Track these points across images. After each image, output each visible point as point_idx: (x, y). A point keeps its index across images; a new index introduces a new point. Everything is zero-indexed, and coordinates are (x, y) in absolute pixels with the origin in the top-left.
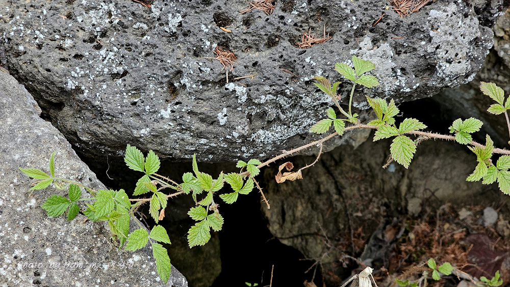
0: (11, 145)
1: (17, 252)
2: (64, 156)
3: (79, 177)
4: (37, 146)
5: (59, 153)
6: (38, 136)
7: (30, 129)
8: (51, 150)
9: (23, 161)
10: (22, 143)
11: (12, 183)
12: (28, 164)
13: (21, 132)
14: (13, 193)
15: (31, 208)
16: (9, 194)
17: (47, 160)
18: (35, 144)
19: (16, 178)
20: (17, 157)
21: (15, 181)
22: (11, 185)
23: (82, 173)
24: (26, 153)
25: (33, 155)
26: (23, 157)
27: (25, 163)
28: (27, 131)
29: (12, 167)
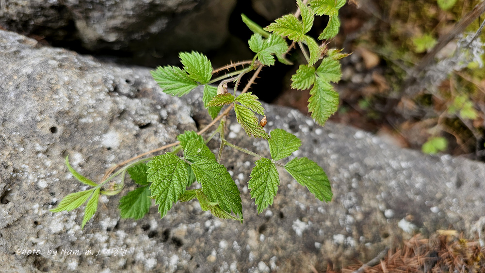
0: (8, 107)
1: (106, 223)
2: (75, 78)
3: (112, 89)
4: (36, 89)
5: (66, 79)
6: (29, 76)
7: (17, 72)
8: (53, 82)
9: (30, 118)
10: (17, 96)
11: (38, 153)
12: (39, 118)
13: (11, 83)
14: (49, 163)
15: (81, 166)
16: (45, 167)
17: (57, 97)
18: (31, 88)
19: (38, 145)
20: (21, 118)
21: (39, 148)
22: (40, 155)
23: (112, 82)
24: (29, 105)
25: (37, 103)
26: (27, 114)
27: (34, 119)
28: (16, 77)
29: (23, 135)
